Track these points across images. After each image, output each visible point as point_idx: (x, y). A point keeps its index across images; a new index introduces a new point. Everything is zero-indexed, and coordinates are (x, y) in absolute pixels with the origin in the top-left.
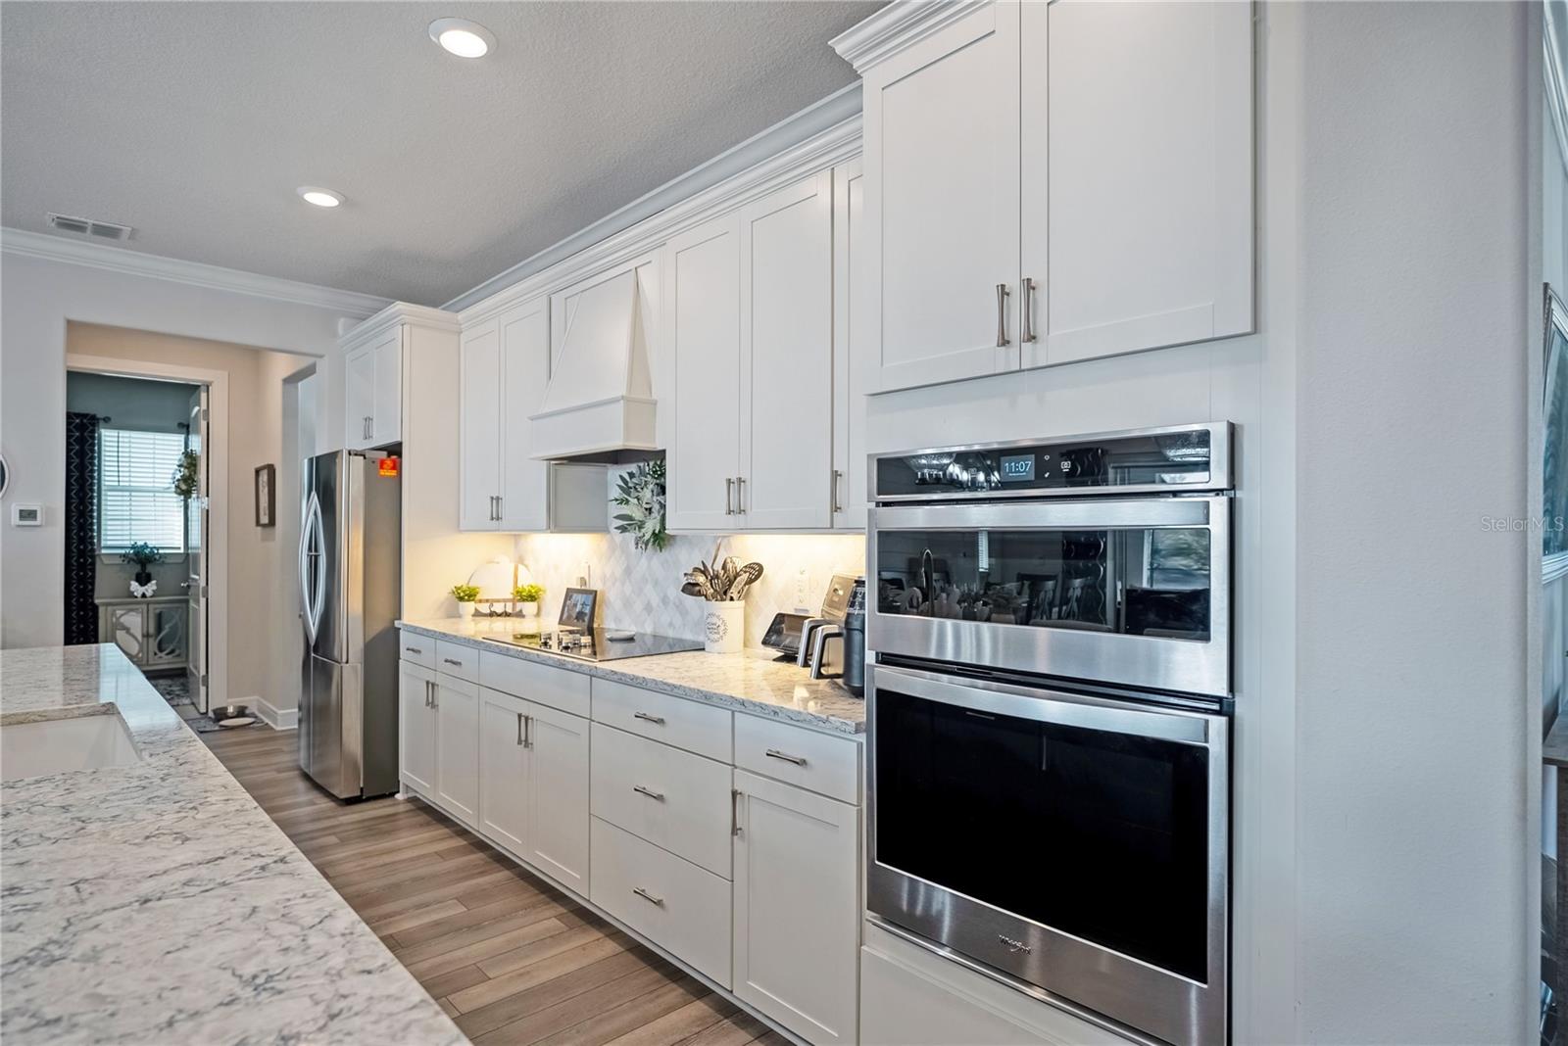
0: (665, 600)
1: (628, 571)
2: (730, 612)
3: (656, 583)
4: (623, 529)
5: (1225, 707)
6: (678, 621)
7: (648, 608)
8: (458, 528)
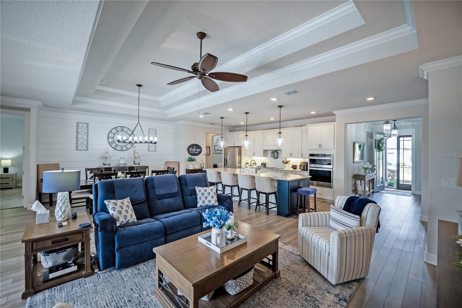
0: (276, 164)
1: (271, 161)
2: (287, 165)
3: (275, 162)
4: (272, 157)
5: (332, 169)
6: (278, 166)
7: (274, 165)
8: (246, 156)
